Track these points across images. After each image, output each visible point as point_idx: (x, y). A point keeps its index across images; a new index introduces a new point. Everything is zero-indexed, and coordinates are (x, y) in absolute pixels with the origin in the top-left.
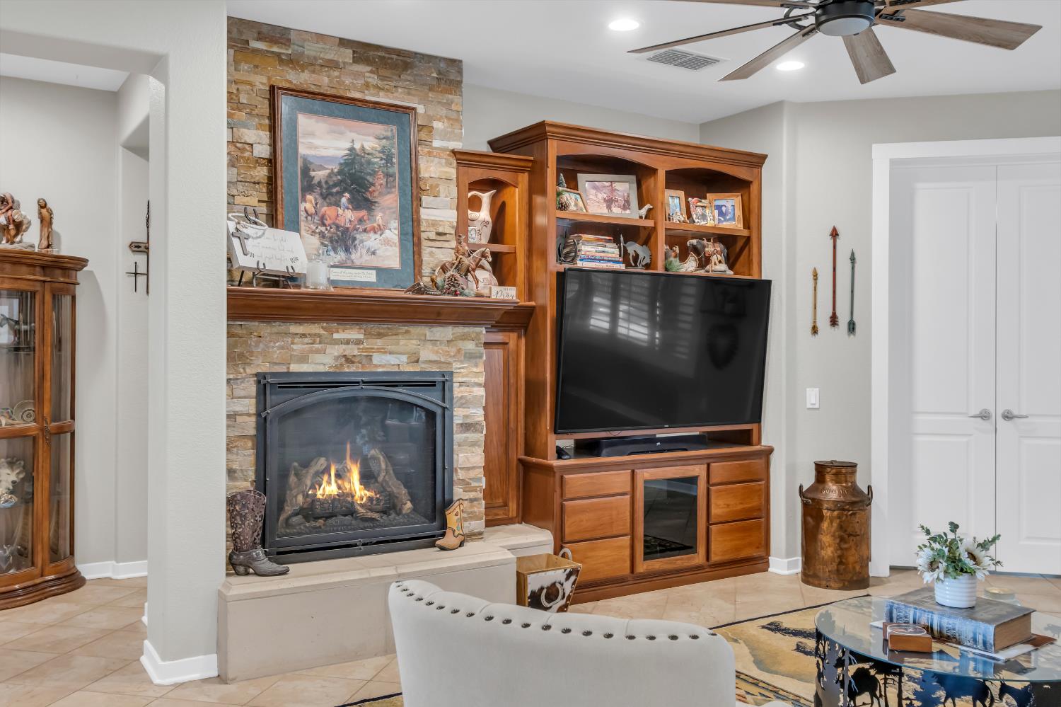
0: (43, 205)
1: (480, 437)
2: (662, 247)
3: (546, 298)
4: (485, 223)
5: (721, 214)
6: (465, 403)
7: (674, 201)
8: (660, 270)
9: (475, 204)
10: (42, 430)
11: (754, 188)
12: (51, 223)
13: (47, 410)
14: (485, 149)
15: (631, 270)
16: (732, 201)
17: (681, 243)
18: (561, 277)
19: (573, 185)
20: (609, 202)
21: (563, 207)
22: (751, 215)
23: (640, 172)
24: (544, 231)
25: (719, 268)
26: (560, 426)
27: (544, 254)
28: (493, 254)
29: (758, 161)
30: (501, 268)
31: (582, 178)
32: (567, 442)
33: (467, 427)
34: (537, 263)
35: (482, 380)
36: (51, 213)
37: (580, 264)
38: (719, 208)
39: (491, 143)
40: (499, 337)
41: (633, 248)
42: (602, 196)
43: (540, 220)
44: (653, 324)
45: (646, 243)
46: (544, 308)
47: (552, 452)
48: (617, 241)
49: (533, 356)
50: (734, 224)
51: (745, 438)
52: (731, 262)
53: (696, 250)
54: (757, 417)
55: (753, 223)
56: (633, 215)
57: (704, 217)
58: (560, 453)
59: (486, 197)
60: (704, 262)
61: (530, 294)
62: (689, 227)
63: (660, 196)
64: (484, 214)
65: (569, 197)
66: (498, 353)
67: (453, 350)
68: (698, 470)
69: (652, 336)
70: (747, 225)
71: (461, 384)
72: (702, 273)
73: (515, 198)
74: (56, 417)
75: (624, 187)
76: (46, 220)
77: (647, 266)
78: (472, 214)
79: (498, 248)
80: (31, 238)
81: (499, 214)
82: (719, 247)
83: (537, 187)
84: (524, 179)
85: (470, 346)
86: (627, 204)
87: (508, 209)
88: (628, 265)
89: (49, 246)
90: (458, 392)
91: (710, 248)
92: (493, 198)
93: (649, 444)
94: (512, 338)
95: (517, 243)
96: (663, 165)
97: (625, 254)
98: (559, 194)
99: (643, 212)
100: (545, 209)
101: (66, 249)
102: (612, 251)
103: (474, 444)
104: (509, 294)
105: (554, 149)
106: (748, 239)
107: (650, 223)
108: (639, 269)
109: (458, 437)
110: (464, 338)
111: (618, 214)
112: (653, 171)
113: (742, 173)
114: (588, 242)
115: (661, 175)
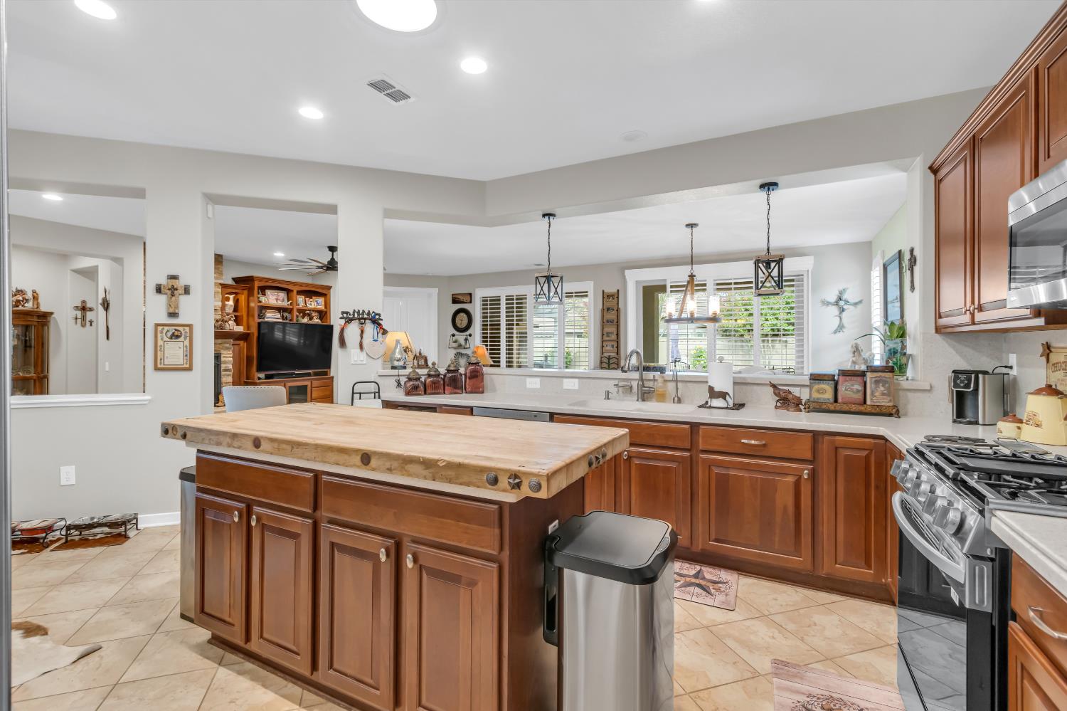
0: (34, 292)
1: (231, 373)
2: (295, 313)
3: (254, 330)
4: (231, 306)
5: (317, 303)
6: (225, 363)
7: (301, 299)
8: (295, 322)
9: (228, 299)
10: (38, 377)
11: (328, 295)
12: (37, 299)
13: (39, 369)
14: (230, 282)
15: (284, 321)
16: (321, 300)
17: (303, 312)
18: (259, 324)
19: (264, 294)
20: (277, 300)
21: (260, 302)
22: (327, 304)
23: (288, 291)
24: (253, 308)
25: (316, 321)
26: (259, 369)
27: (253, 316)
28: (235, 316)
29: (329, 288)
30: (238, 321)
31: (267, 291)
32: (262, 375)
33: (226, 370)
34: (251, 319)
35: (231, 356)
36: (37, 294)
37: (266, 320)
38: (316, 301)
39: (234, 279)
40: (237, 342)
41: (285, 314)
42: (274, 297)
43: (252, 304)
44: (299, 337)
45: (290, 313)
46: (253, 333)
47: (256, 378)
48: (280, 312)
49: (249, 348)
50: (322, 307)
51: (326, 374)
52: (321, 318)
53: (309, 315)
54: (329, 367)
55: (328, 307)
56: (285, 304)
57: (311, 304)
58: (259, 378)
59: (232, 297)
60: (311, 318)
61: (248, 328)
62: (304, 308)
63: (294, 298)
64: (231, 303)
65: (263, 299)
66: (236, 347)
67: (221, 346)
68: (308, 383)
69: (299, 342)
70: (326, 307)
71: (224, 357)
72: (310, 322)
73: (243, 298)
74: (42, 372)
75: (282, 295)
76: (35, 298)
77: (290, 320)
78: (227, 303)
79: (236, 314)
80: (29, 306)
81: (237, 302)
82: (316, 314)
83: (250, 293)
84: (246, 292)
85: (228, 345)
86: (283, 301)
87: (240, 301)
88: (283, 320)
89: (37, 308)
90: (223, 359)
91: (314, 314)
92: (234, 298)
93: (291, 375)
94: (241, 343)
95: (243, 312)
96: (295, 289)
97: (283, 317)
98: (259, 298)
99: (289, 303)
100: (254, 301)
101: (44, 308)
102: (279, 315)
103: (228, 375)
104: (240, 329)
105: (257, 284)
106: (326, 312)
107: (291, 307)
108: (287, 321)
109: (223, 373)
110: (225, 343)
111: (280, 304)
112: (292, 291)
113: (324, 292)
114: (269, 312)
115: (295, 292)
